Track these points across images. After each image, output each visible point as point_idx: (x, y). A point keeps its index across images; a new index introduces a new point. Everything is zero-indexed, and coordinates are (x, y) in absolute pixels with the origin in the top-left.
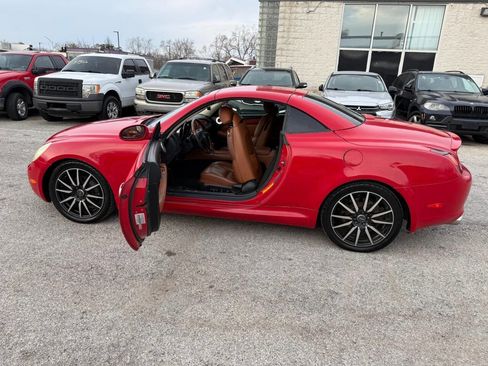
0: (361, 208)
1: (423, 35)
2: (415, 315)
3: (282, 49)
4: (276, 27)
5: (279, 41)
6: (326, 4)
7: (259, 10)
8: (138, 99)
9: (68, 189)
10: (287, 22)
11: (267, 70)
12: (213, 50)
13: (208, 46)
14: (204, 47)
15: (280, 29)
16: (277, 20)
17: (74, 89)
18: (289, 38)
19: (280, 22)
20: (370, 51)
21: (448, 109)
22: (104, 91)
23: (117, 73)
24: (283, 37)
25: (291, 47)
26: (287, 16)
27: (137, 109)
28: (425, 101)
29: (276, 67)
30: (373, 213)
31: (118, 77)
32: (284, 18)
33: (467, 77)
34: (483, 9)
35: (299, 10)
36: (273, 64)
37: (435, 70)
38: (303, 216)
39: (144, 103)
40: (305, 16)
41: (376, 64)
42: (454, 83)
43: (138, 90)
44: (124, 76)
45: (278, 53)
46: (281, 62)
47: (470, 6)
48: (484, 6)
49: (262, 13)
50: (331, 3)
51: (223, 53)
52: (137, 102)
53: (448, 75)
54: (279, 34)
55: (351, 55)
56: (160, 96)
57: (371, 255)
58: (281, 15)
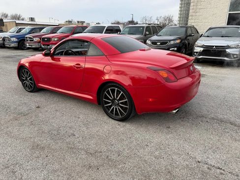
3: (192, 16)
4: (190, 4)
5: (191, 11)
18: (196, 9)
23: (102, 33)
24: (193, 9)
29: (189, 25)
45: (190, 18)
46: (191, 23)
54: (191, 7)
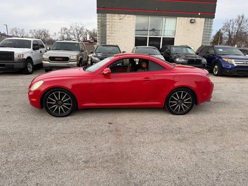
0: (180, 98)
1: (169, 29)
2: (209, 131)
3: (109, 36)
5: (107, 32)
6: (128, 16)
7: (97, 17)
8: (44, 61)
9: (53, 102)
10: (111, 23)
11: (103, 46)
12: (60, 35)
13: (57, 33)
14: (55, 33)
15: (108, 26)
16: (106, 22)
17: (10, 57)
18: (112, 31)
19: (107, 23)
20: (148, 37)
21: (186, 61)
22: (25, 57)
23: (30, 48)
24: (109, 30)
25: (113, 35)
26: (110, 20)
27: (44, 66)
28: (175, 58)
29: (107, 44)
30: (184, 99)
31: (31, 50)
32: (109, 22)
33: (190, 48)
34: (191, 20)
35: (116, 18)
36: (106, 43)
37: (175, 45)
38: (159, 103)
39: (48, 62)
40: (119, 21)
41: (151, 43)
42: (184, 50)
43: (44, 56)
44: (34, 49)
45: (107, 37)
46: (109, 42)
47: (186, 18)
48: (191, 19)
49: (98, 19)
50: (130, 15)
51: (66, 36)
52: (44, 62)
53: (182, 47)
54: (107, 29)
55: (140, 39)
56: (57, 59)
57: (185, 116)
58: (107, 20)
